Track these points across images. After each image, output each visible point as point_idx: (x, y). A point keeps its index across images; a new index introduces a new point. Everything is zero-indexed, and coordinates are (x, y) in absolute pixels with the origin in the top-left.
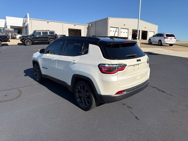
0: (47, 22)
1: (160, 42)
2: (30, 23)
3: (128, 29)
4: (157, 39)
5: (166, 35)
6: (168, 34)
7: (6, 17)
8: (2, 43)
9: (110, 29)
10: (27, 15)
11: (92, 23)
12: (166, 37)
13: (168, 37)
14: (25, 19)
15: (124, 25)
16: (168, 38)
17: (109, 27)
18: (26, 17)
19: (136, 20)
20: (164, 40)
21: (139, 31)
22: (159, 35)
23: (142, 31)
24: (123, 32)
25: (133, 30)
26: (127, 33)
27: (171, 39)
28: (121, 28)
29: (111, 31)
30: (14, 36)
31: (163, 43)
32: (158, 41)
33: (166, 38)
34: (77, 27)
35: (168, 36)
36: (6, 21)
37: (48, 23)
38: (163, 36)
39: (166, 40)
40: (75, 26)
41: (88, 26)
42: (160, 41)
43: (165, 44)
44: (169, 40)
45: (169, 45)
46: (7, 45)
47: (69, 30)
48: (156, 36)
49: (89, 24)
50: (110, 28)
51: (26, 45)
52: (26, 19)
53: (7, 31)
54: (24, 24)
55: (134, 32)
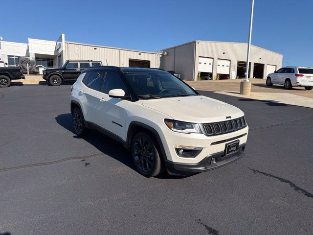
0: (94, 47)
1: (288, 82)
2: (67, 48)
3: (230, 60)
4: (283, 77)
5: (299, 69)
6: (304, 68)
7: (29, 39)
8: (13, 81)
9: (198, 60)
10: (61, 36)
11: (168, 50)
12: (298, 73)
13: (304, 74)
14: (58, 43)
15: (224, 53)
16: (302, 75)
17: (198, 56)
18: (60, 39)
19: (245, 45)
20: (295, 79)
21: (250, 63)
22: (286, 71)
23: (255, 64)
24: (221, 65)
25: (239, 62)
26: (228, 66)
27: (309, 77)
28: (218, 59)
29: (200, 63)
30: (36, 70)
31: (293, 85)
32: (284, 81)
33: (299, 75)
34: (144, 57)
35: (303, 71)
36: (28, 46)
37: (96, 49)
38: (294, 72)
39: (299, 79)
40: (140, 54)
41: (163, 55)
42: (288, 80)
43: (297, 86)
44: (304, 80)
45: (304, 88)
46: (20, 84)
47: (129, 61)
48: (280, 72)
49: (164, 51)
50: (200, 58)
51: (51, 85)
52: (60, 43)
53: (23, 61)
54: (57, 50)
55: (240, 65)
